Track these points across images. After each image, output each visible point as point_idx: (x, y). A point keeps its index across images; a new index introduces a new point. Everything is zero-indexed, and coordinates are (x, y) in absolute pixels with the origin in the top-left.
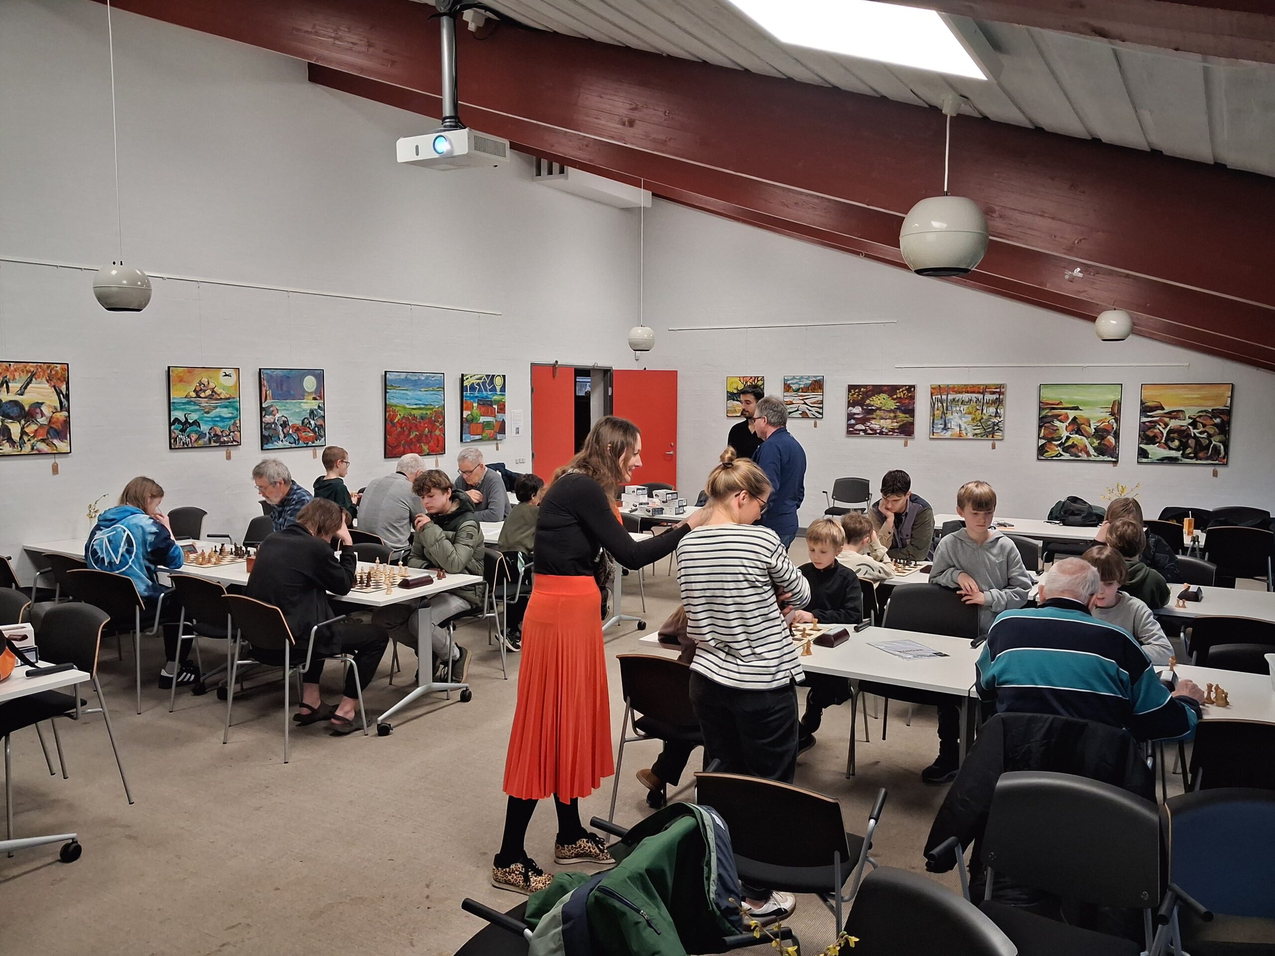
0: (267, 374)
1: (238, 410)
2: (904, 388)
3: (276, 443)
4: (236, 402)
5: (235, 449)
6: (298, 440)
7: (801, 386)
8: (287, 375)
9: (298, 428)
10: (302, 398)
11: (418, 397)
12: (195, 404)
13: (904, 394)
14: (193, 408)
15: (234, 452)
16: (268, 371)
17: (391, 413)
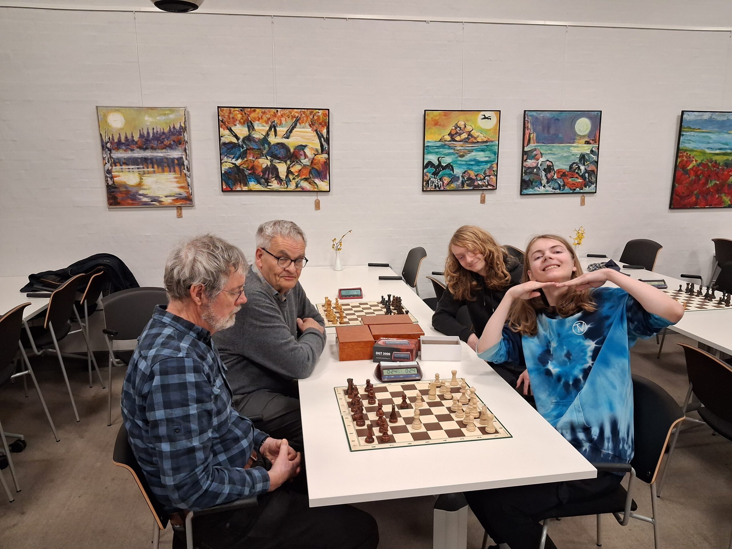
0: (532, 116)
1: (497, 154)
3: (537, 188)
5: (492, 193)
6: (564, 186)
8: (556, 117)
9: (564, 173)
10: (571, 141)
12: (450, 147)
14: (447, 151)
15: (489, 196)
16: (534, 113)
17: (685, 159)
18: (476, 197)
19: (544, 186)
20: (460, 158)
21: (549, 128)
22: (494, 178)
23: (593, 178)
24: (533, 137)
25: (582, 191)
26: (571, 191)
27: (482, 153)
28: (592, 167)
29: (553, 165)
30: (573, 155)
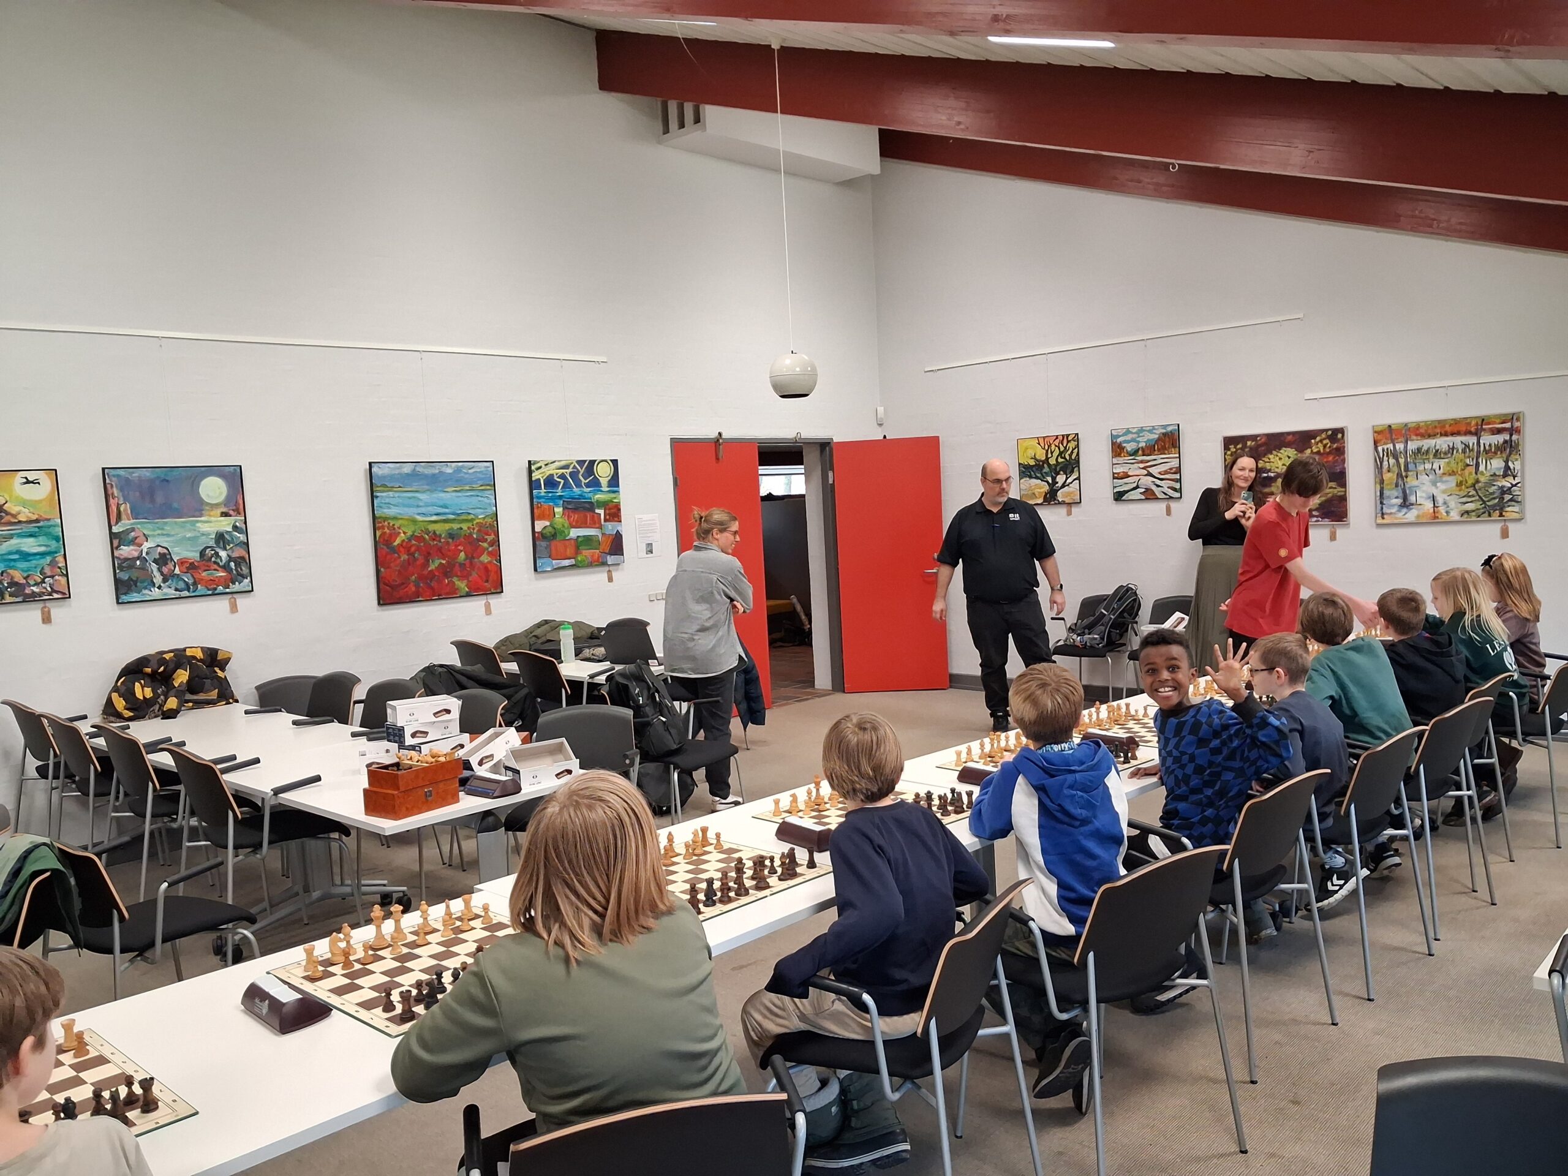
0: (118, 476)
1: (61, 539)
2: (1324, 436)
3: (146, 592)
4: (54, 526)
5: (61, 606)
6: (195, 584)
7: (1140, 446)
8: (163, 476)
9: (192, 564)
10: (197, 513)
11: (441, 503)
13: (1325, 446)
15: (57, 611)
16: (121, 472)
17: (386, 530)
18: (31, 614)
19: (159, 587)
21: (152, 494)
22: (63, 580)
23: (243, 568)
24: (125, 510)
25: (228, 590)
26: (210, 592)
27: (31, 540)
28: (239, 552)
29: (170, 554)
30: (203, 535)
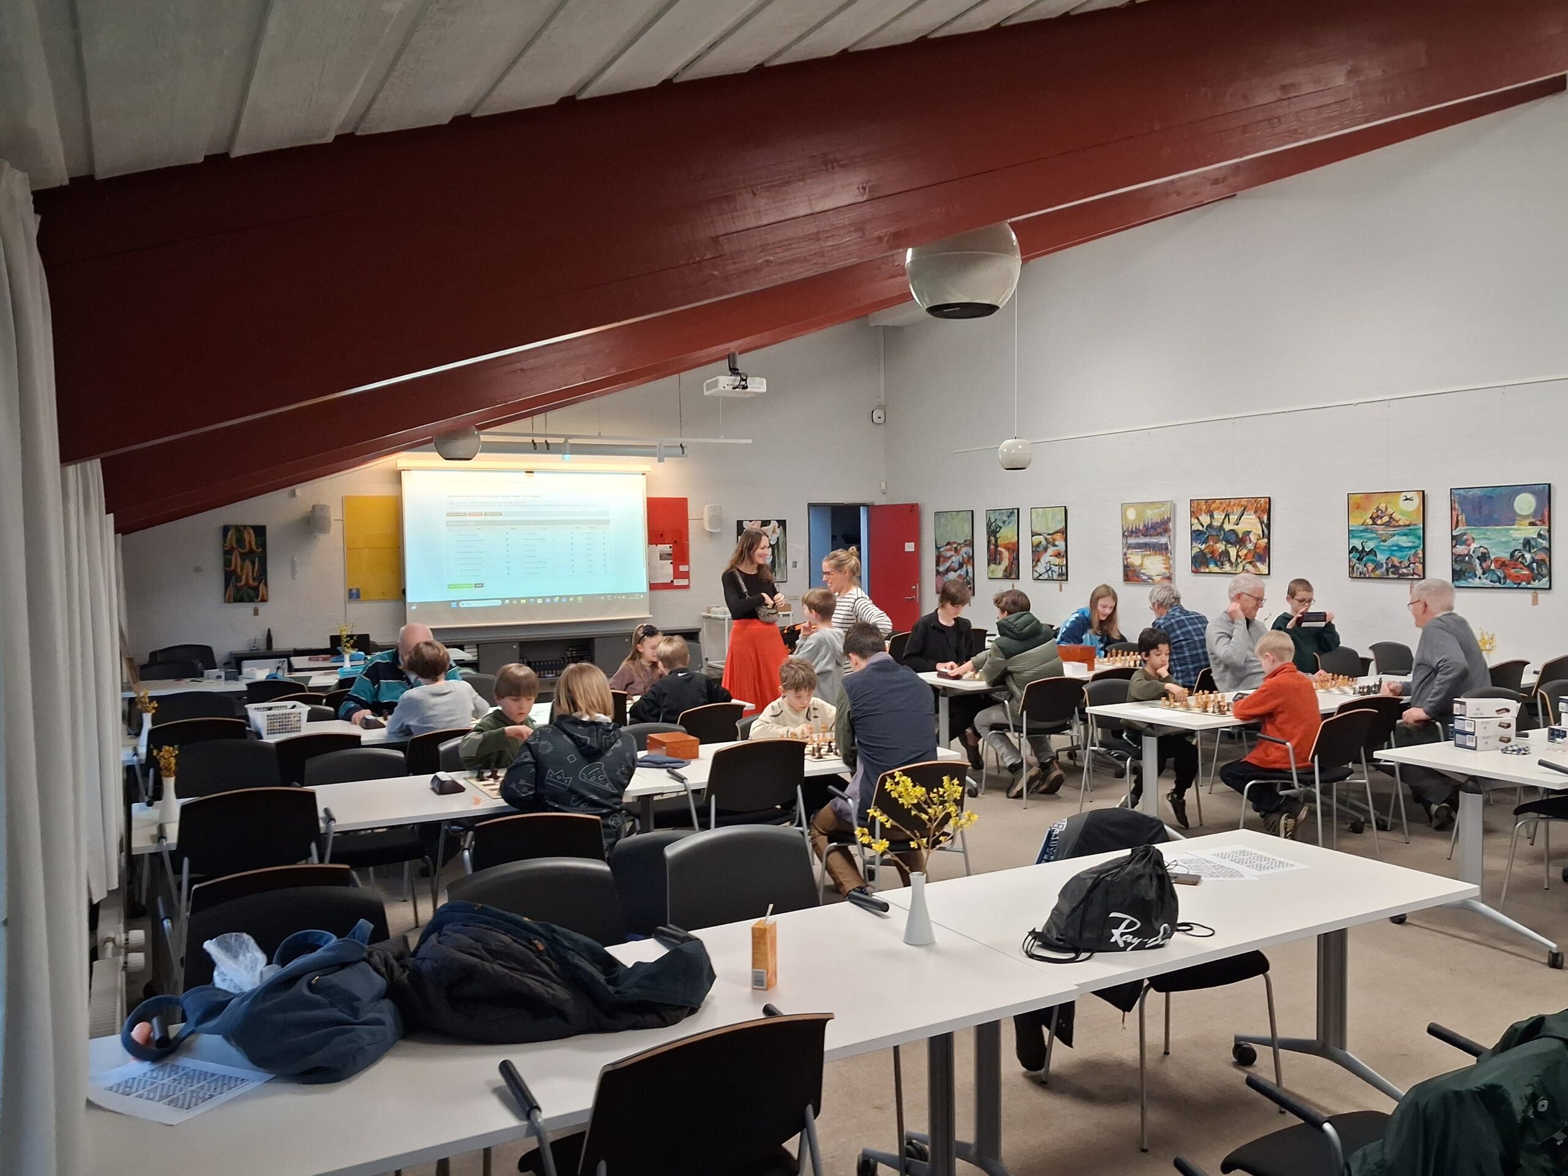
0: (1461, 494)
1: (1423, 538)
8: (1489, 494)
10: (1511, 523)
16: (1462, 491)
18: (1401, 587)
19: (1480, 578)
20: (1382, 543)
21: (1480, 508)
22: (1420, 566)
24: (1462, 519)
28: (1542, 556)
29: (1488, 553)
